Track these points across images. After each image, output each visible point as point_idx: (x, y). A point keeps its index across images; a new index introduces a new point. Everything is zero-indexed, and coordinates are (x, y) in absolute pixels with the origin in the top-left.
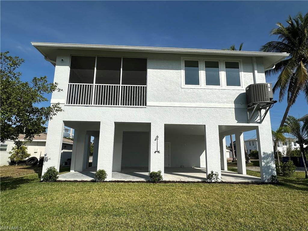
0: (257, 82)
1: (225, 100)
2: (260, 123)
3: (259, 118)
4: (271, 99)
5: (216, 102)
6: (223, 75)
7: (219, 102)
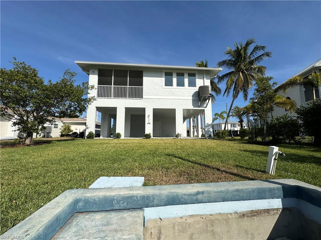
0: (205, 85)
1: (187, 95)
2: (206, 107)
3: (205, 105)
4: (210, 94)
5: (182, 96)
6: (186, 81)
7: (184, 96)
